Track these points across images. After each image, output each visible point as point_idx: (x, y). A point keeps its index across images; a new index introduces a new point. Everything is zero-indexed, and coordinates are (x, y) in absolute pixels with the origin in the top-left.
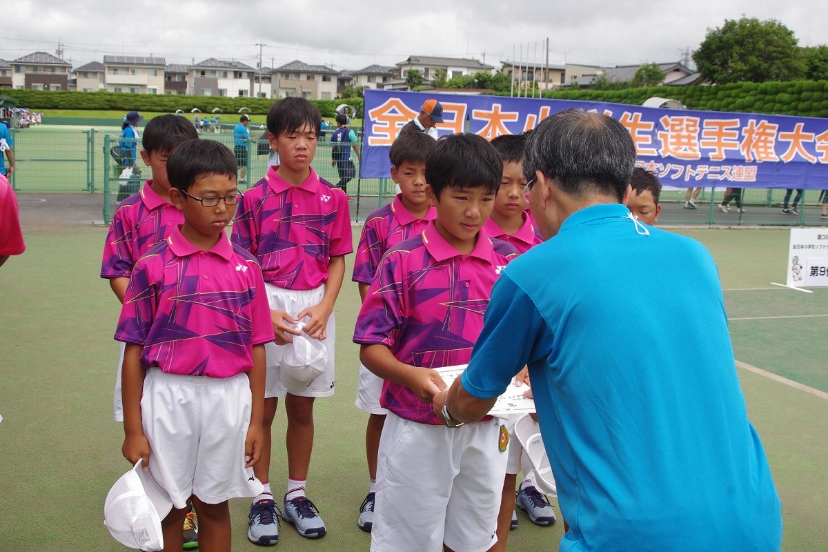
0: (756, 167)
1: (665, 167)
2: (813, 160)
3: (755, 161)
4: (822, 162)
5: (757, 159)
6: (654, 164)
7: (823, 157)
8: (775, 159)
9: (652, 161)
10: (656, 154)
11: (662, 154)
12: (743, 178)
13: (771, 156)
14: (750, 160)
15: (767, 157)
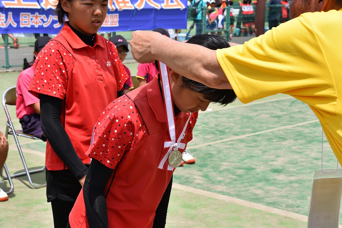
0: (118, 14)
1: (48, 17)
2: (158, 6)
3: (117, 9)
4: (164, 8)
5: (118, 8)
6: (38, 15)
7: (165, 4)
8: (131, 7)
9: (37, 13)
10: (39, 7)
11: (44, 7)
12: (109, 23)
13: (127, 5)
14: (113, 9)
15: (125, 6)
